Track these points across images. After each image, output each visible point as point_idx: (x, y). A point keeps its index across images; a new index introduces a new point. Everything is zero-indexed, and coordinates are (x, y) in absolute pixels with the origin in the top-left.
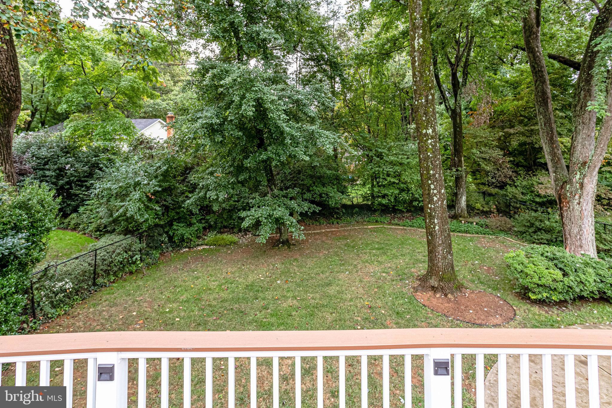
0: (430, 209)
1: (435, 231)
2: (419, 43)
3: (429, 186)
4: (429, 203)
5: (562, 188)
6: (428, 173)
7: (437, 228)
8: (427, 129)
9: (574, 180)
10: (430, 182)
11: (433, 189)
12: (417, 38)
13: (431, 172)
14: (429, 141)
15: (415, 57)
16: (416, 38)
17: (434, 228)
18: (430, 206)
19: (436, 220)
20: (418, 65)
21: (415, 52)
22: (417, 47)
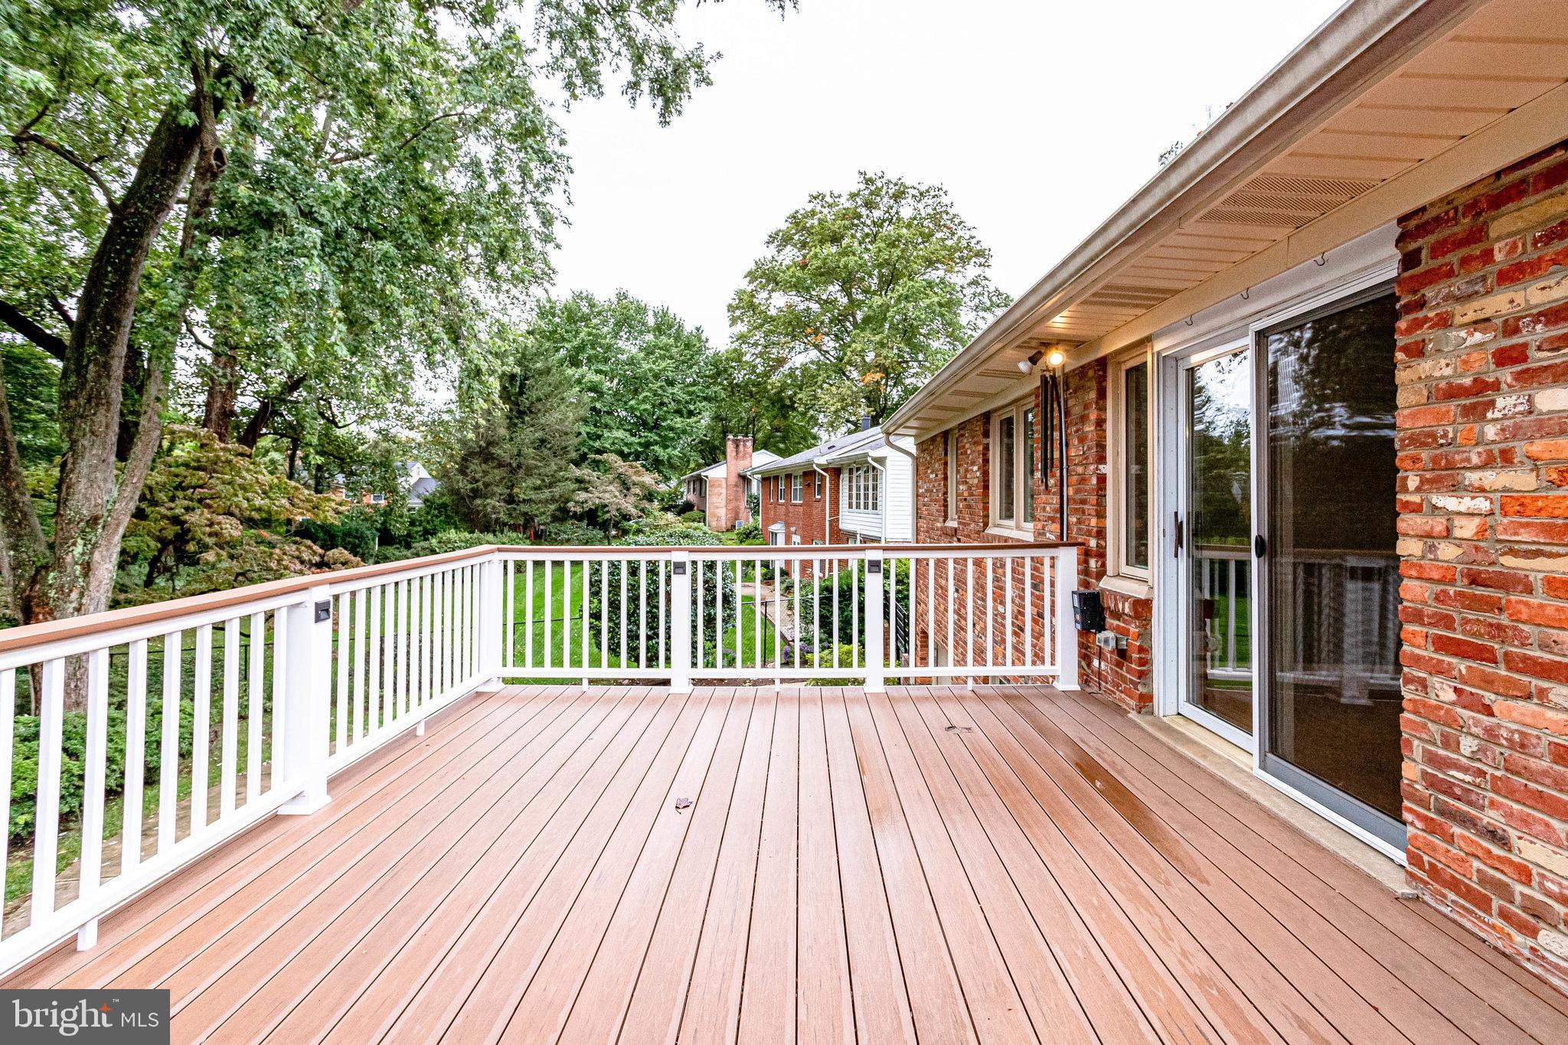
5: (33, 582)
9: (69, 558)
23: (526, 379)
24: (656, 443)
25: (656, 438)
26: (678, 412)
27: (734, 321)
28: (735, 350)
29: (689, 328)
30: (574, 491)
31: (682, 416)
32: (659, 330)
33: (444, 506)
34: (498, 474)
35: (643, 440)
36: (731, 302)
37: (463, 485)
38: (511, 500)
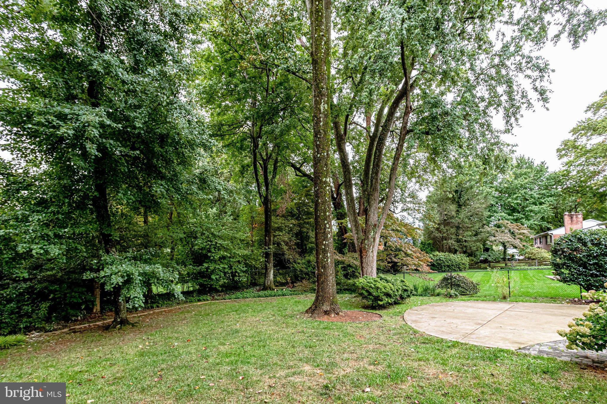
0: (325, 245)
1: (328, 264)
2: (324, 107)
3: (325, 225)
4: (324, 240)
5: (362, 243)
6: (325, 215)
7: (329, 260)
8: (326, 177)
9: (370, 236)
10: (326, 222)
11: (328, 228)
12: (323, 103)
13: (328, 214)
14: (327, 188)
15: (320, 118)
16: (321, 103)
17: (327, 261)
18: (324, 242)
19: (329, 254)
20: (323, 125)
21: (320, 113)
22: (322, 110)
23: (462, 191)
24: (522, 218)
25: (523, 216)
26: (534, 203)
27: (561, 157)
28: (566, 170)
29: (537, 163)
30: (488, 237)
31: (536, 205)
32: (519, 166)
33: (429, 244)
34: (453, 230)
35: (515, 217)
36: (559, 147)
37: (438, 235)
38: (458, 241)
